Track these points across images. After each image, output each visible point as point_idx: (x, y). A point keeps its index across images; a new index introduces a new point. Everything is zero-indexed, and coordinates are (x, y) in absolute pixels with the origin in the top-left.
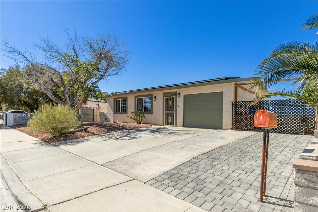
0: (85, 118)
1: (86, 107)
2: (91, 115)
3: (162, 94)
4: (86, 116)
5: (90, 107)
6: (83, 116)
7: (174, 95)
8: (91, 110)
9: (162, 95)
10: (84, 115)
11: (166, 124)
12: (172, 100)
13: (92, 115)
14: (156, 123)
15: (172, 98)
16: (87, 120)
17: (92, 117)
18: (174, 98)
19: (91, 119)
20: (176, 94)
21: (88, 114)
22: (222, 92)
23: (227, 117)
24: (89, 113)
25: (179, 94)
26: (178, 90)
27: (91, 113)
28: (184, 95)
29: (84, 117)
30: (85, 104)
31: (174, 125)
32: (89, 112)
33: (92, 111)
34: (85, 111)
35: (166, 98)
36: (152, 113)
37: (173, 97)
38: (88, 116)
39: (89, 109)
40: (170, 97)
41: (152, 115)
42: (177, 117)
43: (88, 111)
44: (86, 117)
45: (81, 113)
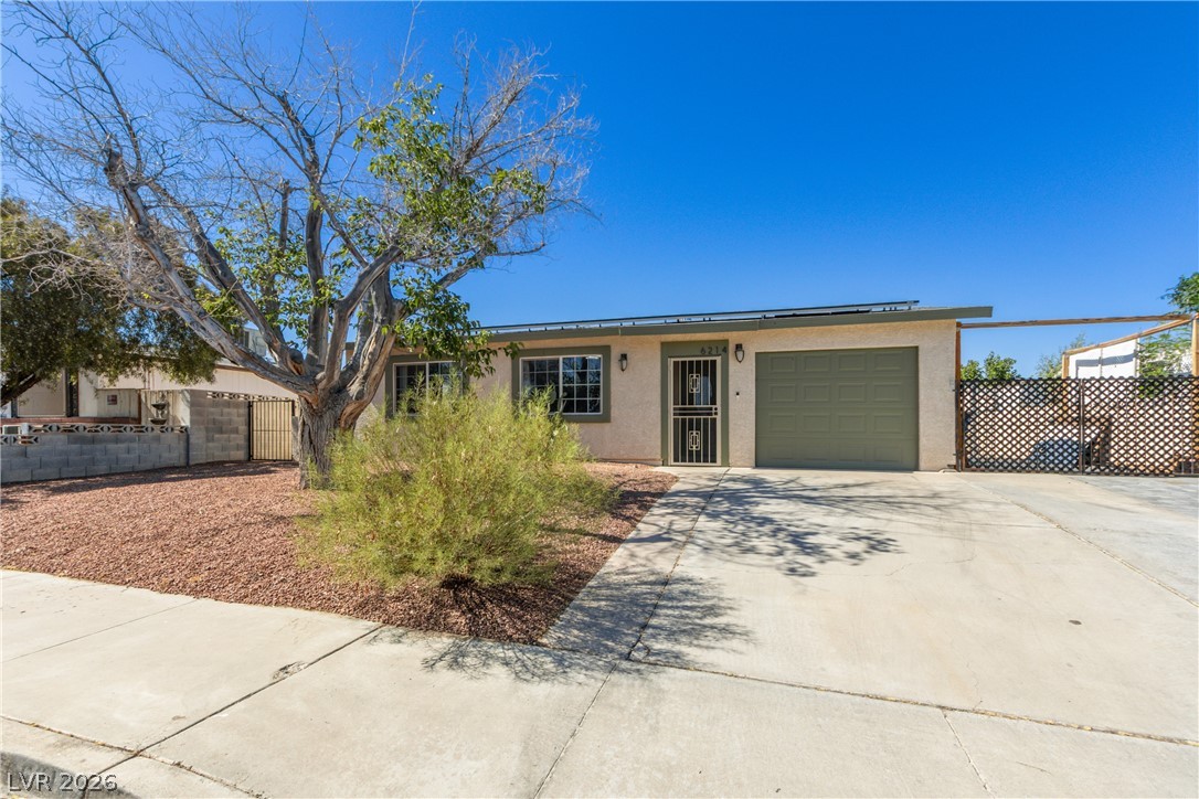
0: (211, 444)
1: (216, 395)
2: (236, 431)
3: (658, 347)
4: (217, 436)
5: (232, 396)
6: (203, 434)
7: (714, 352)
8: (237, 405)
9: (659, 353)
10: (207, 430)
11: (676, 460)
12: (708, 370)
13: (243, 428)
14: (625, 457)
15: (706, 362)
16: (217, 453)
17: (241, 439)
18: (714, 362)
19: (238, 448)
20: (725, 350)
21: (224, 429)
22: (917, 348)
23: (936, 427)
24: (230, 422)
25: (739, 347)
26: (734, 337)
27: (235, 418)
28: (757, 354)
29: (209, 439)
30: (210, 379)
31: (714, 461)
32: (229, 414)
33: (243, 411)
34: (212, 413)
35: (676, 363)
36: (606, 419)
37: (709, 358)
38: (226, 436)
39: (228, 404)
40: (694, 359)
41: (606, 426)
42: (730, 430)
43: (226, 410)
44: (213, 440)
45: (192, 421)
